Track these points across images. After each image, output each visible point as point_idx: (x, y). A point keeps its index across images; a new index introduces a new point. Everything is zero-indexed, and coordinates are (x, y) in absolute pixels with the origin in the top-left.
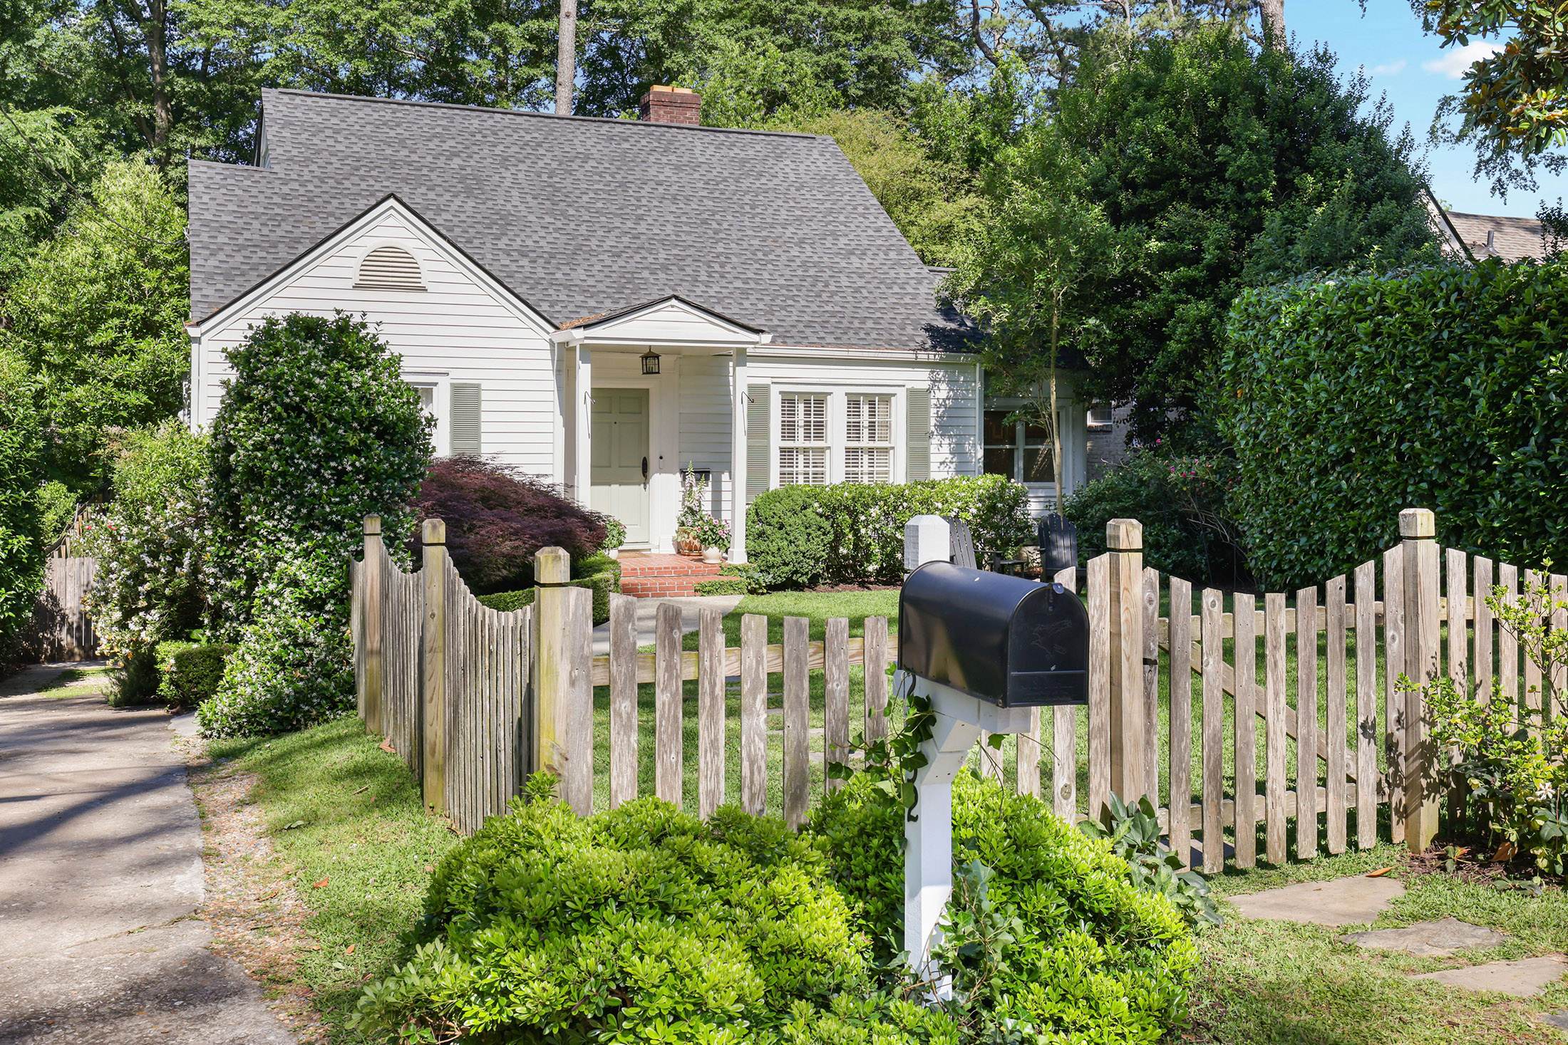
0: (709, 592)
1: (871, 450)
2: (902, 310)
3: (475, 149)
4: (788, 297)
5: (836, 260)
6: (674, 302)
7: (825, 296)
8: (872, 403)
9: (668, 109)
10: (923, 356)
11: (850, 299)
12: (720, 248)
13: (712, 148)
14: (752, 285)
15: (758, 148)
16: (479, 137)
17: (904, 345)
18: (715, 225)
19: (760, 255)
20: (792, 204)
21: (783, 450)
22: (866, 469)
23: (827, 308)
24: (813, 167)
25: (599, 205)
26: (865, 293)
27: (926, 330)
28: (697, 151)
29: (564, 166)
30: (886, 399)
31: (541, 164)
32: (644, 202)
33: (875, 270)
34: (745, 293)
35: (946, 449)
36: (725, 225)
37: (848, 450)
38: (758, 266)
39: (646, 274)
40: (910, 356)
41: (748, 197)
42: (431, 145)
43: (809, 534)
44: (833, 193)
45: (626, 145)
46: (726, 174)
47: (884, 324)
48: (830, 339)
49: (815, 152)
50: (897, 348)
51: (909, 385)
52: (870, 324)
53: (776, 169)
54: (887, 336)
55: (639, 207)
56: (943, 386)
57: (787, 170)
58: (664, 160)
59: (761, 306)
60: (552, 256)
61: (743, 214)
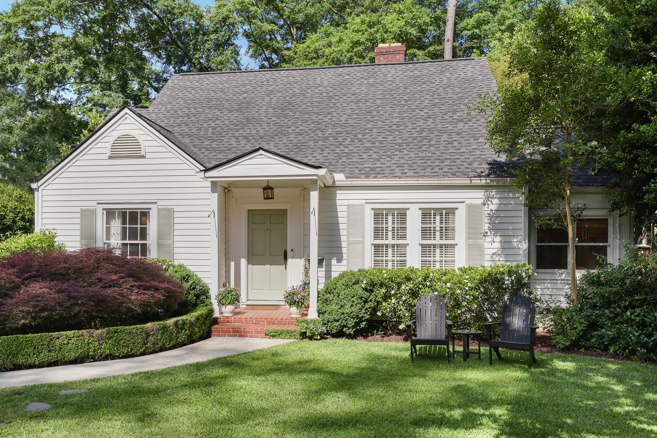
0: (274, 336)
1: (441, 246)
2: (478, 152)
3: (259, 89)
4: (396, 150)
5: (447, 126)
6: (261, 152)
7: (424, 148)
8: (441, 215)
9: (386, 56)
10: (476, 181)
11: (442, 148)
12: (369, 126)
13: (401, 72)
14: (377, 144)
15: (431, 69)
16: (265, 83)
17: (465, 175)
18: (375, 113)
19: (394, 127)
20: (436, 96)
21: (376, 246)
22: (438, 258)
23: (421, 155)
24: (463, 75)
25: (310, 109)
26: (455, 144)
27: (489, 164)
28: (390, 75)
29: (303, 92)
30: (451, 212)
31: (290, 92)
32: (338, 105)
33: (472, 130)
34: (368, 149)
35: (497, 245)
36: (382, 113)
37: (423, 246)
38: (389, 133)
39: (311, 143)
40: (467, 182)
41: (407, 96)
42: (237, 89)
43: (353, 302)
44: (468, 88)
45: (348, 77)
46: (401, 85)
47: (458, 162)
48: (411, 173)
49: (470, 66)
50: (458, 177)
51: (468, 202)
52: (447, 162)
53: (437, 78)
54: (455, 169)
55: (332, 108)
56: (496, 201)
57: (444, 78)
58: (366, 82)
59: (375, 156)
60: (261, 137)
61: (397, 105)
